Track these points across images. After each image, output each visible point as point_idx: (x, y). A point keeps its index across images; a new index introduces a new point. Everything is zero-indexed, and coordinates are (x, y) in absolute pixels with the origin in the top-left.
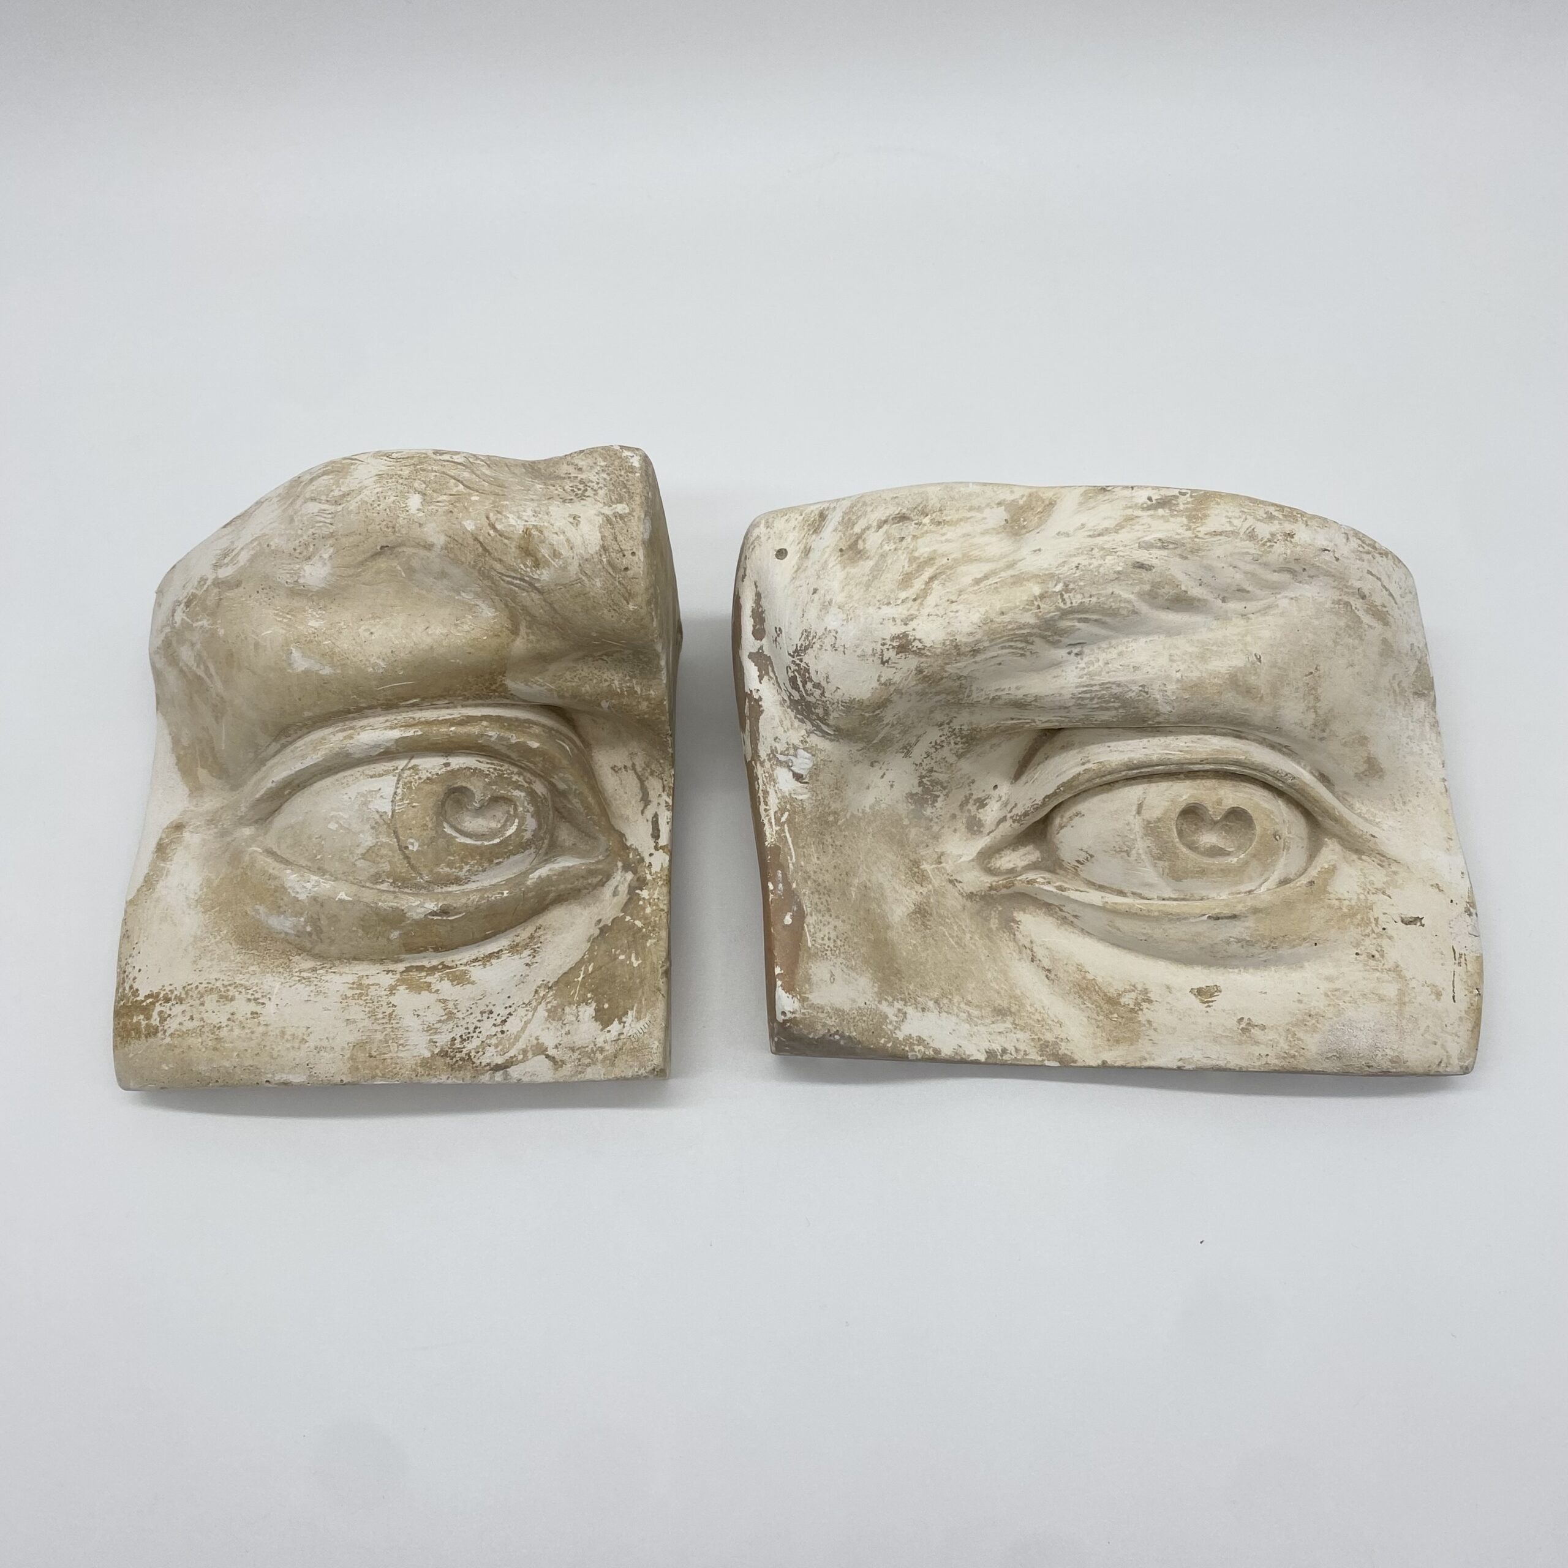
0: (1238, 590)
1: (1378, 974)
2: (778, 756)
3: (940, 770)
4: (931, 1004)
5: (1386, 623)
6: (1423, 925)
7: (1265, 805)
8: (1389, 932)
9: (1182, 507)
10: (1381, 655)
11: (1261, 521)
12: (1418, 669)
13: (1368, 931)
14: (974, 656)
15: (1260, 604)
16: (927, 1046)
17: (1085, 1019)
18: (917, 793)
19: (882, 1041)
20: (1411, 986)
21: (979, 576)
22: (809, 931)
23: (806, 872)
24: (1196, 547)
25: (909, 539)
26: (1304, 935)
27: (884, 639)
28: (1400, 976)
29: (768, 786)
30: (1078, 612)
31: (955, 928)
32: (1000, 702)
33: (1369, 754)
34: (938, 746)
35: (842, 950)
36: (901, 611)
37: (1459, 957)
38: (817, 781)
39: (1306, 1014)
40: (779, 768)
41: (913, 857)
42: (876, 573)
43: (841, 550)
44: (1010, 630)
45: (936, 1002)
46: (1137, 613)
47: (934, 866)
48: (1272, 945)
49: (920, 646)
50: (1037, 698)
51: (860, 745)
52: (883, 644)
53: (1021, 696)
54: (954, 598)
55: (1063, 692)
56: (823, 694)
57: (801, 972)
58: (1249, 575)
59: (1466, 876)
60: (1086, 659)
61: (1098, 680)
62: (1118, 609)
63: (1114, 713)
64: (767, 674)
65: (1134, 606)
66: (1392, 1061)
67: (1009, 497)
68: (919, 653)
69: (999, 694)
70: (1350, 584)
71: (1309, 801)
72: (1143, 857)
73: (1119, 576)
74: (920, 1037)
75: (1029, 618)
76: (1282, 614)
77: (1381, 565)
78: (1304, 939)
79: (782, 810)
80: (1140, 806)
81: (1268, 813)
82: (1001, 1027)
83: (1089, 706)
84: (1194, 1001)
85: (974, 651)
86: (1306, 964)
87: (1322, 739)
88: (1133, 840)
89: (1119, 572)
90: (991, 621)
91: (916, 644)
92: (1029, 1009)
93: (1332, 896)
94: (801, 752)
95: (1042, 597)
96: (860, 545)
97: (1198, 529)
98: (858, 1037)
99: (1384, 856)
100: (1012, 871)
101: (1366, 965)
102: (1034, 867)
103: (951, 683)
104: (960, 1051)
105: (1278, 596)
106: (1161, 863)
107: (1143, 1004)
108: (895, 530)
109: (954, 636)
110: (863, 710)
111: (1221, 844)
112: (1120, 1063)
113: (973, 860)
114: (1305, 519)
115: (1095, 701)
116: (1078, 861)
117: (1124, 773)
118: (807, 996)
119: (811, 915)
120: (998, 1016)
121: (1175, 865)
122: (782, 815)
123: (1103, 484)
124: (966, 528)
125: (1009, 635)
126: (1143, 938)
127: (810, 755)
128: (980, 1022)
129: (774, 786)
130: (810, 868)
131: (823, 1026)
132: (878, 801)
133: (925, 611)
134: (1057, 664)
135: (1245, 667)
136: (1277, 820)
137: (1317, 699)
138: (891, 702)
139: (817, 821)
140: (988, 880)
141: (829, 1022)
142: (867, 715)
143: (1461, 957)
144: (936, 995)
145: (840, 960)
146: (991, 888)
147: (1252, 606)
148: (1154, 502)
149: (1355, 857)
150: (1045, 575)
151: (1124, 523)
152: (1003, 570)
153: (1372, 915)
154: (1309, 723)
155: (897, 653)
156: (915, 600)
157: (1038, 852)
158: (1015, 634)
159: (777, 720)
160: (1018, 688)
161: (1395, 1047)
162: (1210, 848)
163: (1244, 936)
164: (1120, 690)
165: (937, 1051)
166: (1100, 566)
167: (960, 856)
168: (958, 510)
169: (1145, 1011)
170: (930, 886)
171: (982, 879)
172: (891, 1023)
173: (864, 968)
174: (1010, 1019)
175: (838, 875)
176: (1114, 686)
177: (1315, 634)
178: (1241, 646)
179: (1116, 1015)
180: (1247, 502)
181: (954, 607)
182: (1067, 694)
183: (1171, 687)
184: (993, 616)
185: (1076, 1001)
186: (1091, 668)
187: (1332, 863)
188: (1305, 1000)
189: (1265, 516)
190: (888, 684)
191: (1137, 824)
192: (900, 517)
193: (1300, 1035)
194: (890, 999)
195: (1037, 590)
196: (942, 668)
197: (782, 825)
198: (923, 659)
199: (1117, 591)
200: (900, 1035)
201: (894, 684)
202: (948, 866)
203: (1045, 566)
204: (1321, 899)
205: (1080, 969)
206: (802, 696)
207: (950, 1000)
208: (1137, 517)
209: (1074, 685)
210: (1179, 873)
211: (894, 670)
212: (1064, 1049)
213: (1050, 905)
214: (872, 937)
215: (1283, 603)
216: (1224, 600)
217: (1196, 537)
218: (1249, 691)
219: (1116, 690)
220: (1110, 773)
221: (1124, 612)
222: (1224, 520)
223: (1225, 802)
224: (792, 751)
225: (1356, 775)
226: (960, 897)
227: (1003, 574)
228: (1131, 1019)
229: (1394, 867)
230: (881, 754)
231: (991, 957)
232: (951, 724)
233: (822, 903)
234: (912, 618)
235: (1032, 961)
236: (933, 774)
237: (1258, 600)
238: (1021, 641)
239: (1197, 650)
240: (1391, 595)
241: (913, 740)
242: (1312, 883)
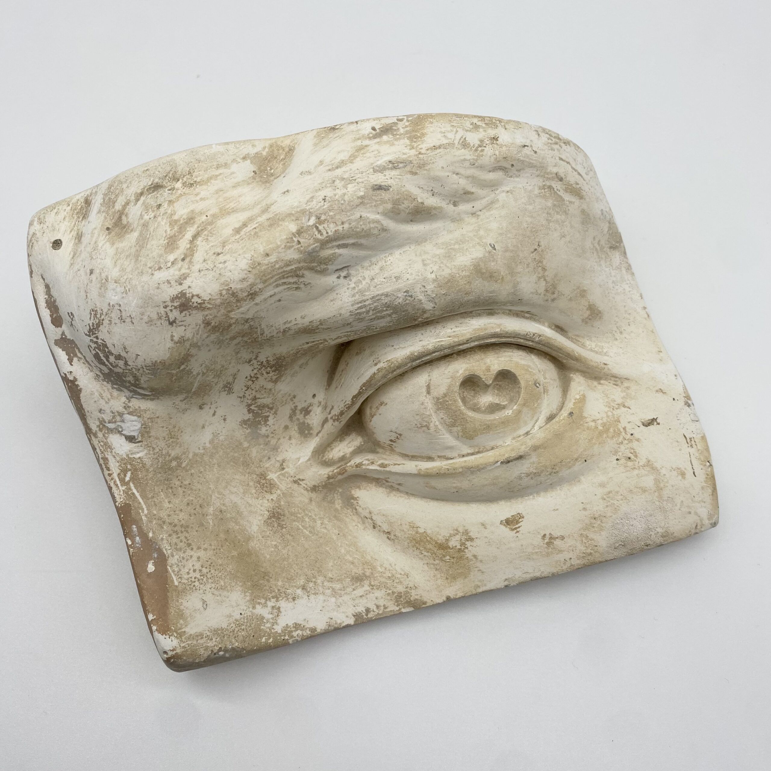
0: (465, 193)
1: (636, 472)
2: (108, 425)
3: (262, 396)
4: (299, 592)
5: (581, 197)
6: (659, 424)
7: (523, 362)
8: (636, 435)
9: (402, 131)
10: (583, 223)
11: (470, 131)
12: (610, 228)
13: (621, 439)
14: (253, 299)
15: (484, 202)
16: (303, 628)
17: (425, 566)
18: (249, 419)
19: (264, 640)
20: (662, 474)
21: (237, 226)
22: (174, 571)
23: (160, 519)
24: (422, 162)
25: (166, 205)
26: (575, 456)
27: (165, 302)
28: (653, 468)
29: (106, 453)
30: (335, 240)
31: (307, 519)
32: (291, 332)
33: (589, 302)
34: (253, 379)
35: (209, 576)
36: (172, 273)
37: (690, 441)
38: (150, 437)
39: (592, 518)
40: (111, 435)
41: (258, 470)
42: (142, 242)
43: (108, 229)
44: (279, 269)
45: (304, 588)
46: (386, 230)
47: (279, 473)
48: (554, 471)
49: (199, 301)
50: (321, 322)
51: (181, 397)
52: (165, 307)
53: (308, 324)
54: (219, 250)
55: (343, 312)
56: (126, 364)
57: (172, 611)
58: (470, 179)
59: (678, 376)
60: (354, 279)
61: (368, 295)
62: (370, 230)
63: (388, 319)
64: (76, 355)
65: (382, 225)
66: (663, 536)
67: (253, 151)
68: (201, 307)
69: (288, 325)
70: (549, 171)
71: (554, 350)
72: (440, 427)
73: (362, 201)
74: (296, 623)
75: (292, 255)
76: (503, 207)
77: (567, 152)
78: (576, 459)
79: (124, 471)
80: (428, 387)
81: (526, 368)
82: (360, 591)
83: (367, 318)
84: (505, 531)
85: (251, 294)
86: (582, 478)
87: (553, 300)
88: (429, 416)
89: (362, 197)
90: (259, 264)
91: (195, 299)
92: (379, 569)
93: (588, 420)
94: (127, 417)
95: (299, 232)
96: (124, 220)
97: (420, 147)
98: (240, 646)
99: (616, 377)
100: (343, 459)
101: (625, 467)
102: (358, 451)
103: (240, 327)
104: (333, 622)
105: (497, 192)
106: (455, 429)
107: (467, 543)
108: (150, 199)
109: (228, 285)
110: (168, 369)
111: (497, 401)
112: (460, 594)
113: (309, 460)
114: (503, 124)
115: (371, 313)
116: (391, 441)
117: (409, 365)
118: (183, 630)
119: (173, 556)
120: (357, 582)
121: (466, 428)
122: (125, 476)
123: (332, 125)
124: (215, 185)
125: (279, 274)
126: (456, 490)
127: (135, 418)
128: (343, 592)
129: (111, 452)
130: (163, 514)
131: (205, 650)
132: (215, 435)
133: (196, 267)
134: (331, 289)
135: (484, 257)
136: (534, 372)
137: (544, 269)
138: (192, 356)
139: (160, 470)
140: (325, 472)
141: (210, 644)
142: (174, 372)
143: (691, 441)
144: (302, 582)
145: (209, 586)
146: (329, 478)
147: (478, 205)
148: (378, 131)
149: (595, 383)
150: (298, 212)
151: (357, 154)
152: (259, 216)
153: (621, 426)
154: (542, 290)
155: (181, 312)
156: (183, 260)
157: (360, 437)
158: (284, 272)
159: (97, 394)
160: (302, 318)
161: (663, 525)
162: (489, 405)
163: (531, 470)
164: (389, 299)
165: (313, 630)
166: (344, 194)
167: (299, 459)
168: (206, 170)
169: (470, 548)
170: (279, 492)
171: (320, 473)
172: (268, 621)
173: (233, 584)
174: (366, 582)
175: (193, 511)
176: (383, 297)
177: (532, 217)
178: (477, 240)
179: (448, 557)
180: (454, 118)
181: (221, 258)
182: (345, 313)
183: (430, 287)
184: (259, 259)
185: (415, 553)
186: (360, 286)
187: (582, 393)
188: (588, 506)
189: (471, 127)
190: (182, 341)
191: (429, 403)
192: (155, 187)
193: (591, 535)
194: (263, 601)
195: (293, 227)
196: (227, 316)
197: (127, 484)
198: (206, 313)
199: (364, 215)
200: (278, 629)
201: (188, 340)
202: (290, 469)
203: (296, 204)
204: (581, 425)
205: (412, 526)
206: (110, 369)
207: (315, 583)
208: (366, 146)
209: (350, 304)
210: (471, 433)
211: (183, 328)
212: (414, 595)
213: (378, 479)
214: (235, 553)
215: (502, 197)
216: (455, 204)
217: (420, 153)
218: (491, 276)
219: (385, 300)
220: (399, 367)
221: (376, 232)
222: (440, 136)
223: (492, 368)
224: (118, 418)
225: (583, 320)
226: (305, 492)
227: (260, 219)
228: (461, 557)
229: (626, 384)
230: (205, 398)
231: (341, 534)
232: (258, 359)
233: (181, 541)
234: (184, 277)
235: (374, 527)
236: (257, 400)
237: (482, 198)
238: (292, 276)
239: (442, 251)
240: (579, 174)
241: (230, 379)
242: (571, 414)
